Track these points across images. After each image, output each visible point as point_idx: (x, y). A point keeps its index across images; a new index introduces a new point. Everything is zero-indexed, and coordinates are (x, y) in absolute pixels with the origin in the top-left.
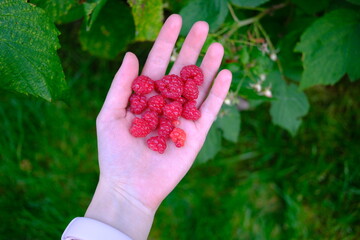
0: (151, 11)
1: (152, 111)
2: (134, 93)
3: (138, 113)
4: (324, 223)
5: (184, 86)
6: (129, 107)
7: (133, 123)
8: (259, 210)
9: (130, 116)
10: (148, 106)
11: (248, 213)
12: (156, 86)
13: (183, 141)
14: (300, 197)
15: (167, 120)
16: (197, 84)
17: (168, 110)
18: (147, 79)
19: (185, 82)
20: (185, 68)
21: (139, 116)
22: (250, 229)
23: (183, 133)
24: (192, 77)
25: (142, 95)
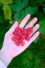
0: (9, 13)
1: (18, 36)
2: (16, 31)
3: (15, 35)
4: (41, 63)
5: (28, 32)
6: (14, 33)
7: (13, 37)
8: (29, 59)
9: (13, 35)
10: (18, 34)
11: (27, 59)
12: (21, 30)
13: (24, 45)
14: (37, 57)
15: (21, 39)
16: (31, 32)
17: (22, 37)
18: (19, 28)
19: (28, 31)
20: (29, 28)
21: (15, 36)
22: (27, 62)
23: (24, 43)
24: (30, 30)
25: (17, 31)
